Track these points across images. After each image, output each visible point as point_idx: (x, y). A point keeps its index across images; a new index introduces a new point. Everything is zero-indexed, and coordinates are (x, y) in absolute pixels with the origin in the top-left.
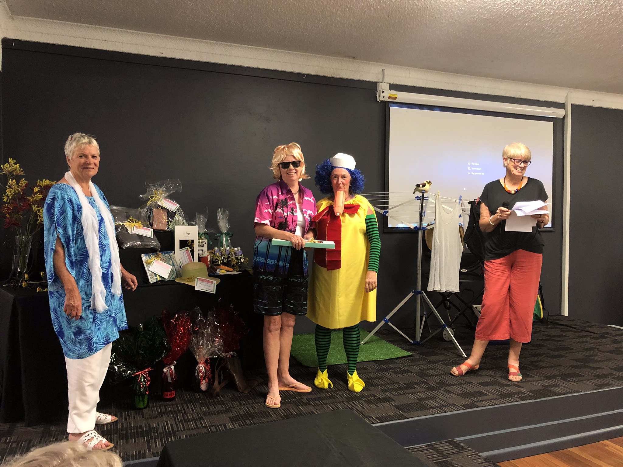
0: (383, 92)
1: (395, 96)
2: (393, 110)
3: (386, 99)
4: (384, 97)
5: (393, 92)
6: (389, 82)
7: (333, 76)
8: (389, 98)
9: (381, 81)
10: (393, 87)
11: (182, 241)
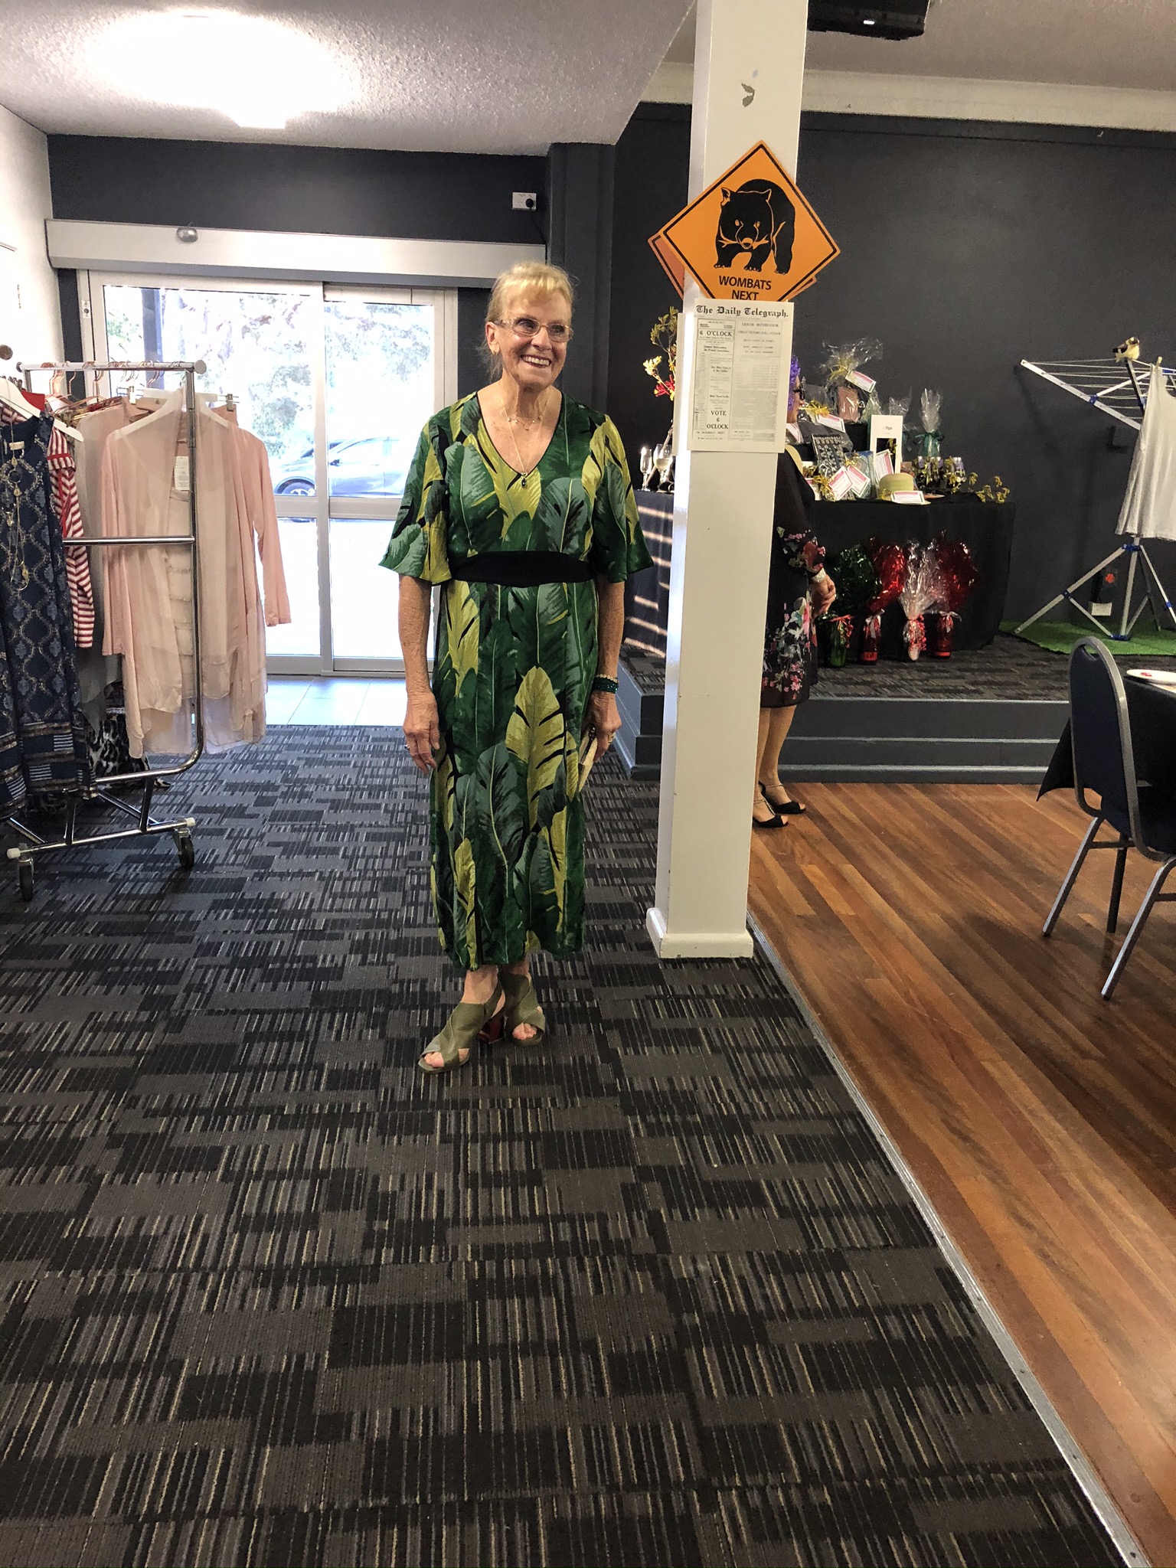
7: (1157, 129)
11: (879, 440)
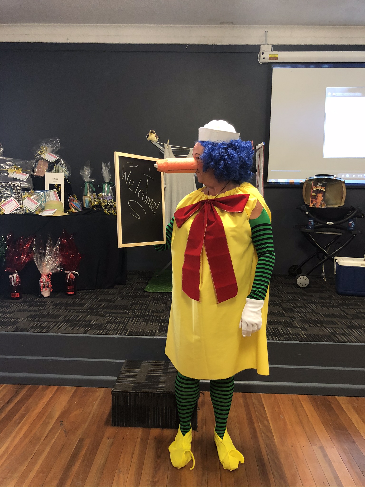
0: (263, 54)
1: (277, 56)
2: (276, 70)
3: (267, 60)
4: (264, 58)
5: (276, 52)
6: (271, 44)
7: (216, 43)
8: (270, 58)
9: (264, 43)
10: (276, 48)
11: (50, 185)
